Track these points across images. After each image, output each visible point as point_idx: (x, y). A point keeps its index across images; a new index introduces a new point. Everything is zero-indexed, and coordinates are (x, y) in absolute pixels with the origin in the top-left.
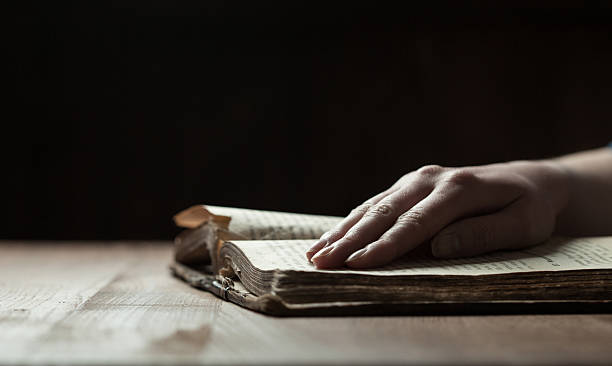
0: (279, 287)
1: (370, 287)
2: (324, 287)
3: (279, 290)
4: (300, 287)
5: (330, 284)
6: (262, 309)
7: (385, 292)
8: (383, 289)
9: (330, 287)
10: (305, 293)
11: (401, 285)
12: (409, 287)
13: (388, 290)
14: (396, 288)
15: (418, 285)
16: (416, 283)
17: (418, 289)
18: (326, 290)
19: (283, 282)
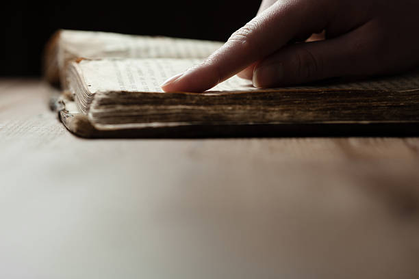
0: (97, 108)
1: (196, 108)
2: (146, 107)
3: (96, 111)
4: (119, 108)
5: (152, 104)
6: (75, 131)
7: (213, 112)
8: (210, 108)
9: (151, 107)
10: (123, 114)
11: (230, 104)
12: (238, 107)
13: (215, 110)
14: (224, 107)
15: (250, 104)
16: (248, 102)
17: (248, 108)
18: (146, 110)
19: (103, 103)
